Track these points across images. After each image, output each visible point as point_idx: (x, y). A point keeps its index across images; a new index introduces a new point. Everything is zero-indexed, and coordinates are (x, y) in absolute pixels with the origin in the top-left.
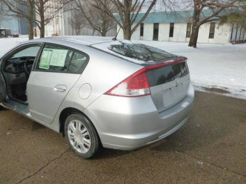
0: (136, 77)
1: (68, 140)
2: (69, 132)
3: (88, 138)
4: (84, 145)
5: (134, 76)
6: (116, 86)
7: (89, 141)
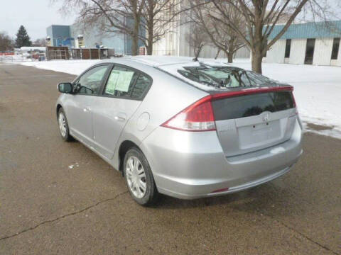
0: (198, 107)
1: (126, 179)
2: (128, 169)
3: (144, 181)
4: (140, 188)
5: (196, 104)
6: (174, 117)
7: (144, 184)
